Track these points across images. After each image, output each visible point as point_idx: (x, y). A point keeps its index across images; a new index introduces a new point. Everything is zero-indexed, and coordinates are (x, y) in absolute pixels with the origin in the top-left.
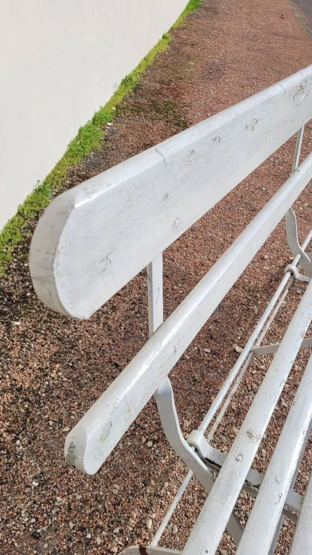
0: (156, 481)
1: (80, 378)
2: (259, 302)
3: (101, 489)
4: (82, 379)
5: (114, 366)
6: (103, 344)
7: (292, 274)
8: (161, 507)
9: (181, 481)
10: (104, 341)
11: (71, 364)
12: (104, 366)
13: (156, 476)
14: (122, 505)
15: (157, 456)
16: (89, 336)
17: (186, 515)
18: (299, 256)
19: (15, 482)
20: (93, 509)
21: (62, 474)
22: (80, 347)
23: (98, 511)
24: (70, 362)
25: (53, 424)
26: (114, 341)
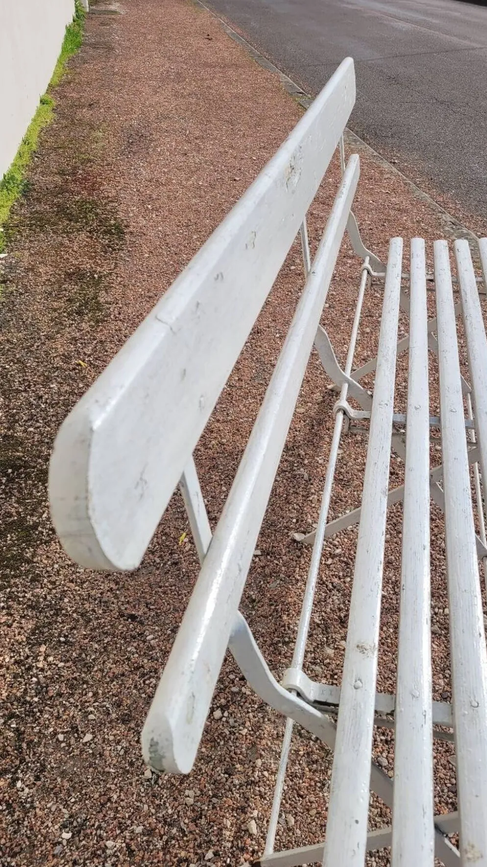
0: (241, 762)
1: (84, 655)
2: (306, 462)
3: (167, 805)
4: (86, 655)
5: (130, 620)
6: (101, 594)
7: (345, 413)
8: (261, 797)
9: (278, 750)
10: (102, 587)
11: (62, 639)
12: (114, 624)
13: (241, 756)
14: (205, 816)
15: (234, 727)
16: (77, 588)
17: (299, 795)
18: (346, 386)
19: (34, 846)
20: (165, 838)
21: (103, 805)
22: (69, 609)
23: (173, 838)
24: (60, 636)
25: (65, 737)
26: (117, 583)
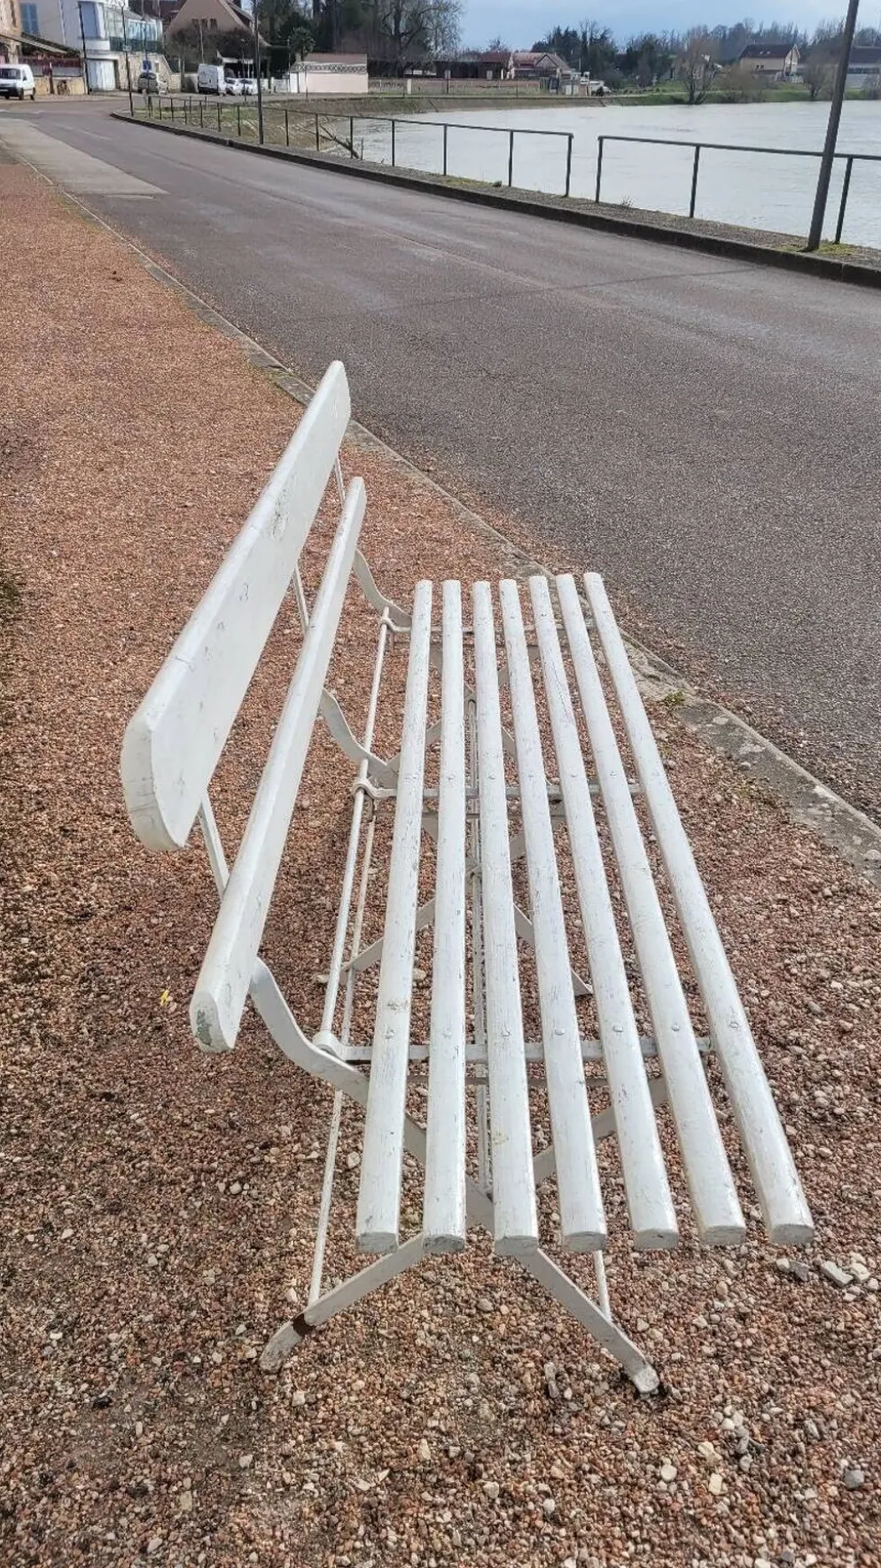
0: (272, 1235)
1: (46, 1147)
2: (327, 888)
3: (182, 1289)
4: (50, 1147)
5: (104, 1100)
6: (60, 1074)
7: (366, 793)
8: (300, 1265)
9: (316, 1216)
10: (59, 1066)
11: (14, 1131)
12: (83, 1107)
13: (270, 1229)
14: (231, 1292)
15: (257, 1199)
16: (24, 1071)
17: (346, 1257)
18: (365, 763)
19: (15, 1352)
20: (183, 1322)
21: (98, 1299)
22: (17, 1096)
23: (193, 1321)
24: (9, 1127)
25: (36, 1238)
26: (80, 1060)
